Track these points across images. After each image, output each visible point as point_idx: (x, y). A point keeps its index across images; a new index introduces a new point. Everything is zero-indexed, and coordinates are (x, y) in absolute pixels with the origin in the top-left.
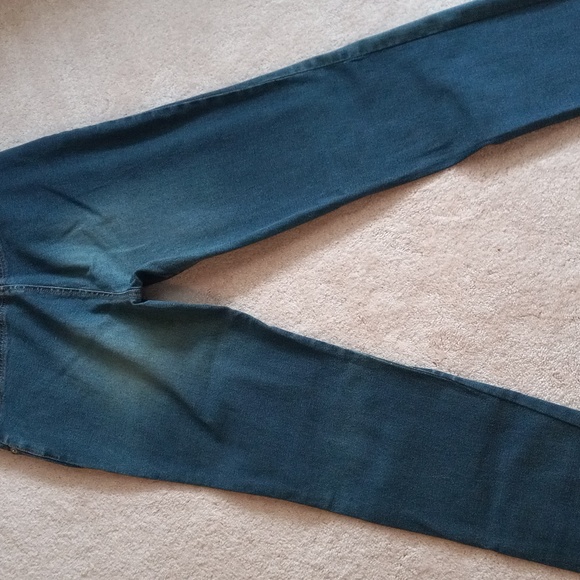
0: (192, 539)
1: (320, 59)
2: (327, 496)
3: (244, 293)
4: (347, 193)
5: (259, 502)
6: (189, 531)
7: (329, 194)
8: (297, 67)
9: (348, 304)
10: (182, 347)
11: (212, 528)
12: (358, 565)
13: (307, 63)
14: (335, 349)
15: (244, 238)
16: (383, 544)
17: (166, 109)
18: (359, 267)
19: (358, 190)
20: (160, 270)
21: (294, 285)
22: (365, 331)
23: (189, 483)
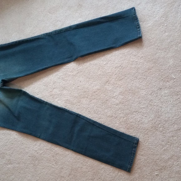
0: (11, 142)
1: (47, 34)
2: (39, 135)
3: (27, 87)
4: (49, 66)
5: (25, 135)
6: (10, 140)
7: (45, 65)
8: (41, 35)
9: (49, 91)
10: (12, 98)
11: (15, 140)
12: (44, 151)
13: (44, 34)
14: (44, 101)
15: (26, 74)
16: (50, 147)
17: (13, 43)
18: (52, 83)
19: (51, 65)
20: (7, 80)
21: (37, 86)
22: (51, 98)
23: (11, 129)
